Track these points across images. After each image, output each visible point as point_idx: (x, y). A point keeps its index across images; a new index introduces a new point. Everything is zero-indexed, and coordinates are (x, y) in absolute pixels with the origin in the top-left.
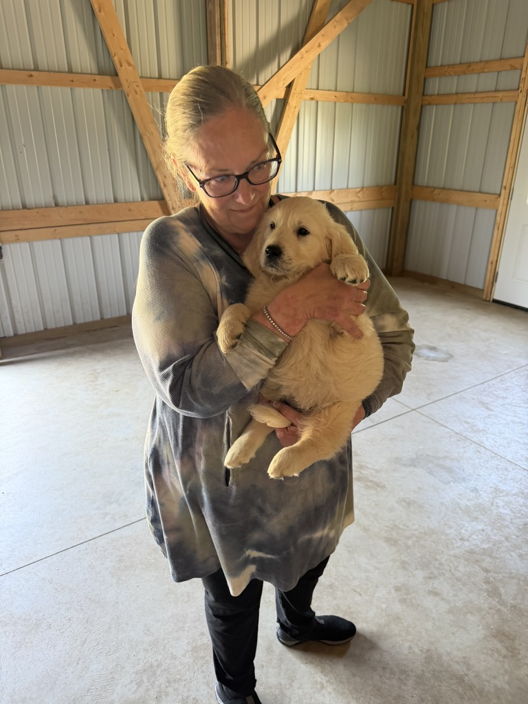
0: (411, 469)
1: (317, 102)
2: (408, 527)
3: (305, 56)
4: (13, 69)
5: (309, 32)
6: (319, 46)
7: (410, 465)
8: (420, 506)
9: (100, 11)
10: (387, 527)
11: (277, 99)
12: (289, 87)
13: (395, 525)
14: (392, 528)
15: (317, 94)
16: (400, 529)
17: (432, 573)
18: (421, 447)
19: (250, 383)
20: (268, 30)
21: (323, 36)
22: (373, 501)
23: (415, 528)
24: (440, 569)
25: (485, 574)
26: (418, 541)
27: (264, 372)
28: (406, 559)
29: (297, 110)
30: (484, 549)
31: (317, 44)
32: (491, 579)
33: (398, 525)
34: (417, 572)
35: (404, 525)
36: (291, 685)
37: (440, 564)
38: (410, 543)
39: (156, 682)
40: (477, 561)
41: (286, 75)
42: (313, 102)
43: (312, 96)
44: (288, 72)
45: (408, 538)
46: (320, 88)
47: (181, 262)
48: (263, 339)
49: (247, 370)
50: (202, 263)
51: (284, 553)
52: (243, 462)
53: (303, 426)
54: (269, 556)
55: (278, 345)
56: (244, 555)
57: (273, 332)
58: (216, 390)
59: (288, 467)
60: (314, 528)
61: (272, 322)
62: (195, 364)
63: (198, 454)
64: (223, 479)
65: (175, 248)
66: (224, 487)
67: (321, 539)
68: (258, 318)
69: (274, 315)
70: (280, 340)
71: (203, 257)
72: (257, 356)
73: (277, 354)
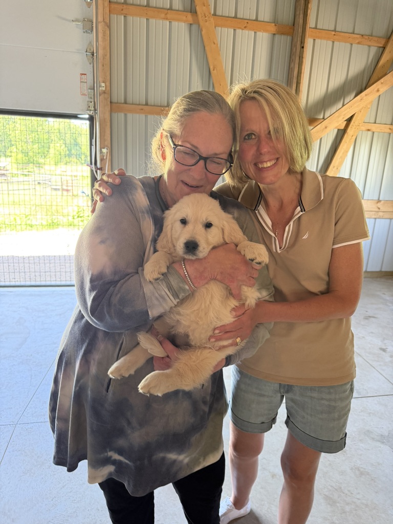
0: (378, 444)
1: (374, 132)
2: (352, 493)
3: (364, 98)
5: (372, 80)
6: (378, 91)
7: (379, 441)
8: (372, 480)
9: (214, 70)
10: (331, 486)
11: (338, 130)
12: (349, 120)
13: (341, 488)
14: (336, 489)
15: (374, 127)
16: (344, 493)
19: (153, 313)
20: (337, 80)
21: (382, 83)
22: (329, 460)
23: (358, 496)
26: (356, 510)
27: (168, 308)
29: (354, 138)
31: (376, 89)
33: (343, 488)
35: (349, 491)
38: (347, 508)
41: (346, 112)
42: (370, 133)
43: (369, 128)
44: (348, 110)
45: (348, 504)
46: (377, 122)
47: (132, 209)
48: (174, 282)
49: (156, 302)
50: (146, 215)
51: (138, 463)
52: (123, 375)
53: (177, 359)
54: (127, 461)
55: (184, 290)
56: (106, 454)
57: (183, 280)
58: (127, 310)
59: (155, 387)
60: (169, 450)
61: (185, 271)
62: (119, 285)
63: (94, 360)
64: (106, 386)
65: (130, 197)
66: (104, 392)
67: (175, 461)
68: (176, 266)
69: (188, 267)
70: (187, 287)
71: (148, 213)
72: (167, 294)
73: (181, 297)
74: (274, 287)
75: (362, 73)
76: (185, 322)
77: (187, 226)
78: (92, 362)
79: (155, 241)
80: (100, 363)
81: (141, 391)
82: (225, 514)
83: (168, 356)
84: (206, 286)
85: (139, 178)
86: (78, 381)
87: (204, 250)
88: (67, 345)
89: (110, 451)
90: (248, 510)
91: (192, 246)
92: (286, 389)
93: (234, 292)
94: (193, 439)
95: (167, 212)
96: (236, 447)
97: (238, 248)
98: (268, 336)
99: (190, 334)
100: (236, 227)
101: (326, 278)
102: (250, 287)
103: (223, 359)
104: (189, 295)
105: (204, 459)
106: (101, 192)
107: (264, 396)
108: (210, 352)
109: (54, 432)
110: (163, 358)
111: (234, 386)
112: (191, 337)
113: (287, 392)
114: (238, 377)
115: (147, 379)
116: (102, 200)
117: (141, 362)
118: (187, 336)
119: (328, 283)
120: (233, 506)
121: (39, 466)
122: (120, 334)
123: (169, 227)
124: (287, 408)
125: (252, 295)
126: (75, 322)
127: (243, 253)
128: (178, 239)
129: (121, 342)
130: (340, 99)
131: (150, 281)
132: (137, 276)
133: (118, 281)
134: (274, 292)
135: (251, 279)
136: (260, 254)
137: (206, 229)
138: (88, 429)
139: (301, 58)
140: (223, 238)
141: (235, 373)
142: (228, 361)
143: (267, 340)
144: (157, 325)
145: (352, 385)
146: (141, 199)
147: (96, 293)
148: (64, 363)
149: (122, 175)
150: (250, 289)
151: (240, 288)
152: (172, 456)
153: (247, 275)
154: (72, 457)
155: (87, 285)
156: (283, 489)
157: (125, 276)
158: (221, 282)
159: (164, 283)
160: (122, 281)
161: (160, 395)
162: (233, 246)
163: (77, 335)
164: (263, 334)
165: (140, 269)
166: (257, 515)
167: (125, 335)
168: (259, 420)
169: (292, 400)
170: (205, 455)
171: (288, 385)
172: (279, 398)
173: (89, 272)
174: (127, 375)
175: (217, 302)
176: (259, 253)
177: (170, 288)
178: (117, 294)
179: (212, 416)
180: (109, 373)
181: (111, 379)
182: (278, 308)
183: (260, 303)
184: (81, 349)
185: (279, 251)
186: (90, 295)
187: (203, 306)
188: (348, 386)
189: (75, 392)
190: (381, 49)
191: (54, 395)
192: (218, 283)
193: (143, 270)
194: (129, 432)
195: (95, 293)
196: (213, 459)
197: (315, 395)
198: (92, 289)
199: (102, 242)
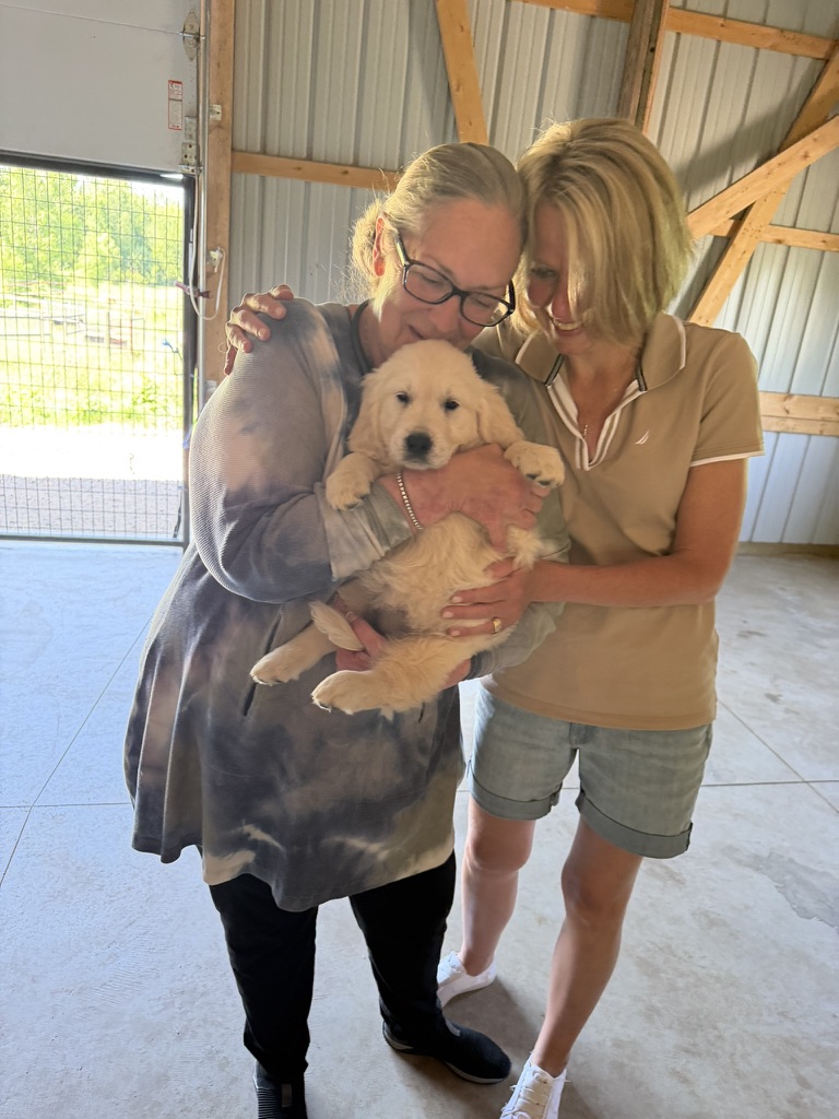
0: (748, 872)
1: (789, 247)
2: (690, 957)
3: (776, 170)
6: (806, 156)
7: (749, 866)
8: (732, 935)
10: (652, 943)
11: (716, 237)
12: (740, 218)
13: (669, 947)
14: (660, 949)
15: (790, 236)
16: (675, 956)
17: (695, 1045)
18: (786, 844)
19: (340, 570)
20: (722, 126)
21: (815, 140)
22: (650, 897)
23: (702, 963)
24: (713, 1045)
25: (796, 1088)
26: (696, 986)
27: (367, 562)
28: (659, 1005)
29: (748, 256)
30: (818, 1047)
31: (802, 153)
32: (806, 1100)
33: (674, 947)
35: (686, 953)
36: (368, 1105)
37: (719, 1037)
38: (681, 983)
39: (189, 1014)
40: (793, 1060)
41: (734, 199)
42: (781, 249)
43: (781, 238)
44: (740, 195)
45: (682, 975)
46: (797, 226)
47: (305, 366)
48: (382, 514)
49: (346, 549)
50: (332, 382)
51: (295, 849)
52: (280, 679)
53: (383, 654)
54: (277, 844)
55: (400, 529)
56: (239, 829)
57: (400, 509)
58: (292, 561)
59: (342, 695)
60: (352, 830)
61: (404, 493)
62: (277, 513)
63: (219, 655)
64: (242, 703)
65: (304, 343)
66: (239, 714)
67: (361, 853)
68: (387, 483)
69: (409, 486)
70: (406, 524)
71: (335, 376)
72: (367, 534)
73: (393, 542)
74: (571, 537)
75: (775, 115)
76: (399, 586)
77: (410, 407)
78: (216, 660)
79: (346, 433)
80: (231, 662)
81: (316, 701)
82: (446, 982)
83: (364, 651)
84: (443, 523)
85: (320, 307)
86: (186, 695)
87: (441, 454)
88: (164, 629)
89: (247, 823)
90: (491, 978)
91: (419, 445)
92: (582, 735)
93: (493, 537)
94: (398, 816)
95: (369, 377)
96: (481, 848)
97: (507, 455)
98: (551, 628)
99: (410, 609)
100: (504, 411)
101: (671, 523)
102: (525, 529)
103: (466, 661)
104: (409, 539)
105: (417, 859)
106: (244, 331)
107: (537, 748)
108: (443, 645)
109: (133, 794)
110: (355, 652)
111: (482, 730)
112: (412, 614)
113: (584, 741)
114: (490, 712)
115: (327, 682)
116: (249, 349)
117: (312, 658)
118: (403, 613)
119: (673, 535)
120: (463, 968)
121: (81, 885)
122: (273, 608)
123: (374, 409)
124: (581, 776)
125: (529, 545)
126: (183, 585)
127: (515, 464)
128: (391, 431)
129: (273, 623)
130: (724, 170)
131: (339, 510)
132: (310, 498)
133: (276, 506)
134: (570, 547)
135: (528, 513)
136: (548, 466)
137: (446, 412)
138: (205, 784)
139: (648, 73)
140: (479, 431)
141: (484, 706)
142: (475, 667)
143: (549, 636)
144: (343, 593)
145: (708, 733)
146: (324, 348)
147: (236, 526)
148: (158, 663)
149: (286, 298)
150: (524, 533)
151: (505, 532)
152: (357, 843)
153: (520, 506)
154: (170, 835)
155: (218, 511)
156: (563, 931)
157: (291, 496)
158: (470, 516)
159: (363, 513)
160: (284, 506)
161: (349, 712)
162: (496, 450)
163: (187, 609)
164: (544, 623)
165: (318, 484)
166: (507, 988)
167: (284, 609)
168: (526, 795)
169: (593, 758)
170: (419, 850)
171: (587, 727)
172: (567, 753)
173: (220, 486)
174: (286, 681)
175: (462, 554)
176: (546, 463)
177: (374, 523)
178: (273, 530)
179: (436, 777)
180: (252, 673)
181: (255, 684)
182: (575, 575)
183: (541, 563)
184: (195, 635)
185: (587, 468)
186: (223, 529)
187: (435, 560)
188: (702, 734)
189: (180, 715)
190: (820, 65)
191: (136, 725)
192: (466, 519)
193: (324, 487)
194: (282, 788)
195: (233, 525)
196: (432, 861)
197: (637, 747)
198: (226, 519)
199: (247, 430)
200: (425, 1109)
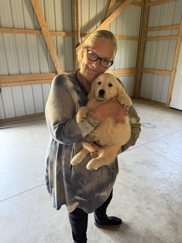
0: (142, 165)
2: (140, 186)
3: (105, 24)
4: (6, 28)
5: (107, 16)
6: (110, 20)
7: (141, 164)
8: (144, 178)
9: (36, 8)
10: (133, 185)
13: (136, 185)
16: (138, 186)
17: (148, 202)
18: (145, 158)
20: (93, 15)
21: (111, 17)
23: (142, 186)
24: (151, 200)
25: (167, 202)
26: (143, 191)
27: (90, 132)
28: (139, 197)
30: (166, 193)
32: (169, 204)
33: (137, 185)
34: (143, 201)
35: (139, 185)
37: (151, 198)
38: (141, 191)
40: (164, 197)
45: (140, 190)
48: (91, 120)
49: (84, 130)
50: (73, 91)
51: (89, 199)
53: (100, 152)
54: (84, 200)
55: (96, 123)
56: (75, 198)
57: (95, 119)
58: (72, 135)
59: (94, 166)
60: (101, 192)
61: (96, 115)
62: (66, 125)
64: (70, 169)
65: (65, 84)
66: (70, 171)
67: (103, 196)
69: (97, 113)
70: (97, 122)
71: (73, 89)
72: (89, 126)
73: (95, 126)
77: (101, 85)
80: (65, 159)
81: (88, 168)
85: (67, 75)
89: (76, 196)
97: (118, 99)
103: (120, 148)
110: (94, 152)
127: (119, 101)
129: (73, 148)
130: (95, 25)
136: (127, 102)
137: (109, 87)
148: (49, 163)
161: (96, 169)
165: (75, 116)
174: (79, 163)
177: (90, 123)
178: (66, 129)
180: (71, 163)
189: (57, 175)
191: (47, 177)
194: (83, 186)
200: (110, 236)
